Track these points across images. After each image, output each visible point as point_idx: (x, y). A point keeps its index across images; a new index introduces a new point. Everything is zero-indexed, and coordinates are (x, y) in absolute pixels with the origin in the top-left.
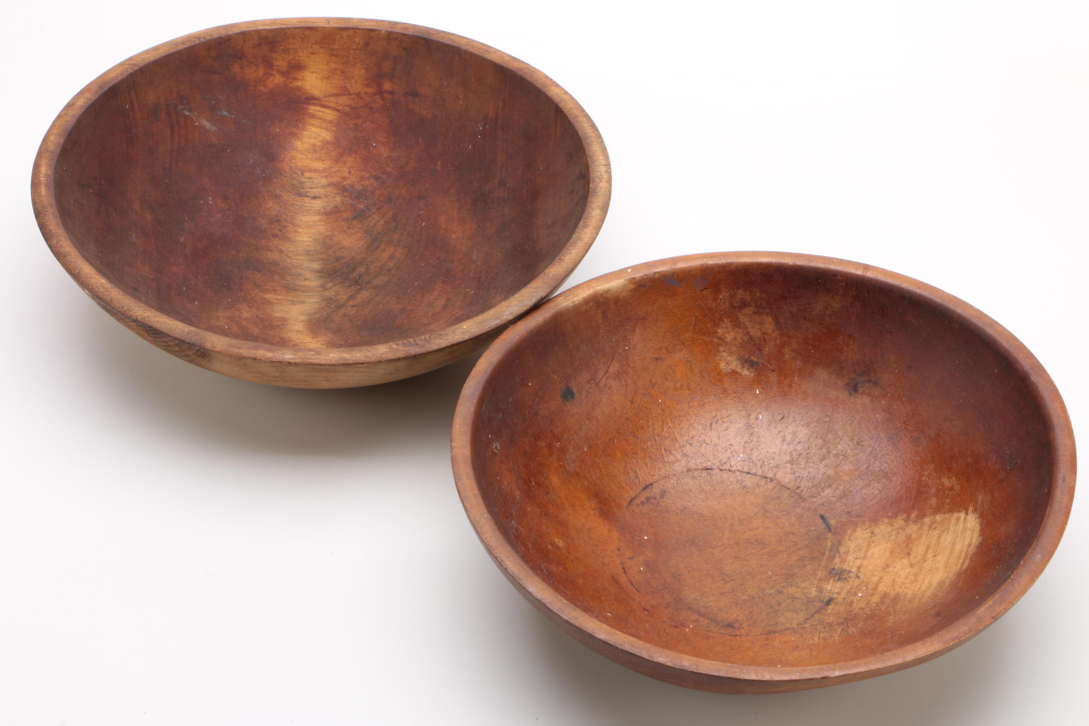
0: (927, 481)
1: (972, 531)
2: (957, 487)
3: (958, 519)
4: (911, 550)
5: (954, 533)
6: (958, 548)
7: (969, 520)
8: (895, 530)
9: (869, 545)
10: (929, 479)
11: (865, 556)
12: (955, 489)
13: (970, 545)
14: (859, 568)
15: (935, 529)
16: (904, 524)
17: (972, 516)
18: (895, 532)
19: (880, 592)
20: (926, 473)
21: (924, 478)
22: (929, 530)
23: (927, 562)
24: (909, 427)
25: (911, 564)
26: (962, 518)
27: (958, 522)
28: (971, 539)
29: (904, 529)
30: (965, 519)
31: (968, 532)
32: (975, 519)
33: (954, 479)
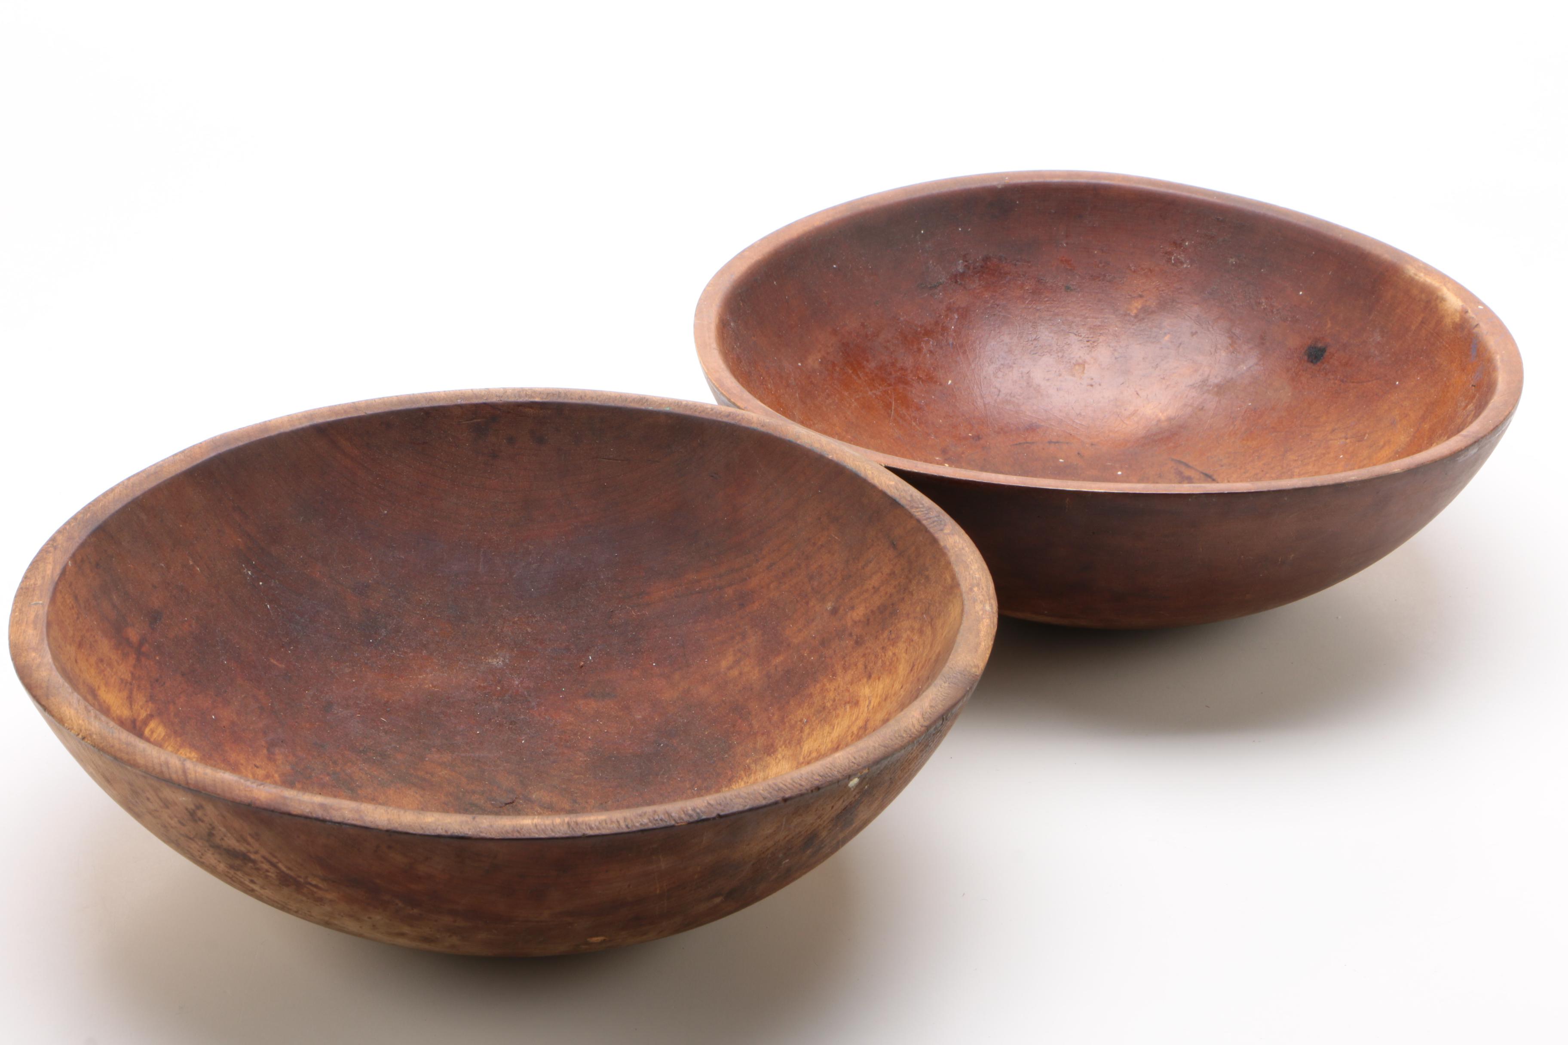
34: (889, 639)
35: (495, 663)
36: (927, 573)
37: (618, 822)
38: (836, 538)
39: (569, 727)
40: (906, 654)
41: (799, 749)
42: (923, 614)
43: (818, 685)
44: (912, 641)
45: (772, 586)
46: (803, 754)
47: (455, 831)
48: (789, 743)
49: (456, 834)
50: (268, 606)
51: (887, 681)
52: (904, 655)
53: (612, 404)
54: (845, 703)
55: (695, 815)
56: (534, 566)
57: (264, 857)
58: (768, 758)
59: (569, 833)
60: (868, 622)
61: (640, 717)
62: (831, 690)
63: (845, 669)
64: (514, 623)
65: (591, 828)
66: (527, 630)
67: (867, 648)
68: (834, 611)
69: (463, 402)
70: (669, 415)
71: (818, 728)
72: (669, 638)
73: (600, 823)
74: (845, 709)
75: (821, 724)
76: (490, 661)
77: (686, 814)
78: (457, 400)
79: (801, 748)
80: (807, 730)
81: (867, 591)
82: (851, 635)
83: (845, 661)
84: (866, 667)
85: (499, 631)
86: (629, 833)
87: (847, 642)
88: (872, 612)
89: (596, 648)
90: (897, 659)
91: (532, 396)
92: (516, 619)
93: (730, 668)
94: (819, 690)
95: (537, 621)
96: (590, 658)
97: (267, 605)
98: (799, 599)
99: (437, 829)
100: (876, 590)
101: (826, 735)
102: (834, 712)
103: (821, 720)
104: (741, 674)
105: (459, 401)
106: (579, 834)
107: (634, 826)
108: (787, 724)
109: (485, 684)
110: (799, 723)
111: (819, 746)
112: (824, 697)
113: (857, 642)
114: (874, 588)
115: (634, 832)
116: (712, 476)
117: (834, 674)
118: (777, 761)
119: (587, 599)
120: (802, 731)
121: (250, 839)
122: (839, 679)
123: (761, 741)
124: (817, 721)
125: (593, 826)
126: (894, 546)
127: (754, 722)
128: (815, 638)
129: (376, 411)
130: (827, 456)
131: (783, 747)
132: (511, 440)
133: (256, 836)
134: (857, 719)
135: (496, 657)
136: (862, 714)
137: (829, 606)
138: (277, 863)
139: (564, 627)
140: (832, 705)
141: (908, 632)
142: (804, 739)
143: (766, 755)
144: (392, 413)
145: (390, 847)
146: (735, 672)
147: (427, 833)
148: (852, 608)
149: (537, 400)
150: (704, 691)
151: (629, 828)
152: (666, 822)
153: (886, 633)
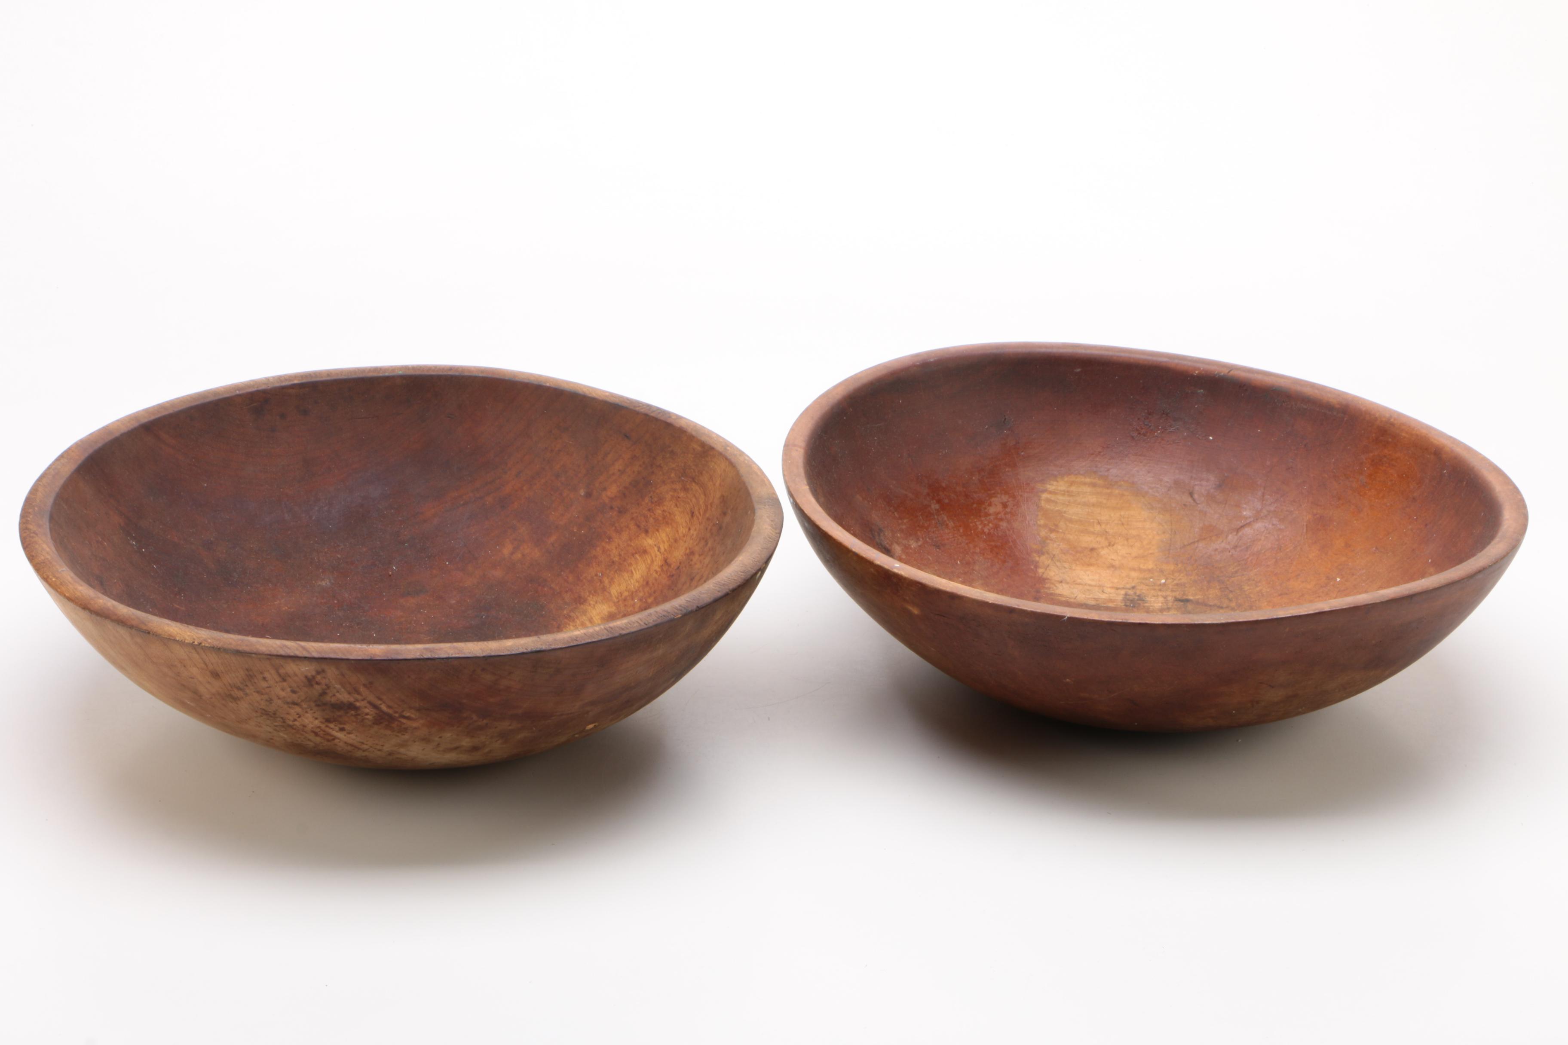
0: (990, 528)
1: (1072, 483)
2: (1005, 498)
3: (1048, 501)
4: (1086, 548)
5: (1067, 505)
6: (1093, 499)
7: (1054, 487)
8: (1055, 563)
9: (1080, 584)
10: (988, 525)
11: (1098, 586)
12: (1006, 500)
13: (1094, 485)
14: (1117, 589)
15: (1057, 526)
16: (1047, 555)
17: (1050, 484)
18: (1058, 564)
19: (1156, 565)
20: (980, 527)
21: (986, 530)
22: (1058, 532)
23: (1107, 530)
24: (926, 525)
25: (1109, 545)
26: (1049, 496)
27: (1053, 501)
28: (1085, 484)
29: (1054, 555)
30: (1050, 493)
31: (1073, 489)
32: (1057, 481)
33: (993, 499)
34: (652, 503)
35: (324, 584)
36: (670, 449)
37: (637, 622)
38: (571, 442)
39: (403, 619)
40: (677, 507)
41: (607, 594)
42: (680, 477)
43: (598, 549)
44: (679, 497)
45: (525, 488)
46: (614, 596)
47: (533, 648)
48: (595, 592)
49: (534, 650)
50: (155, 566)
51: (668, 530)
52: (676, 509)
53: (354, 376)
54: (633, 555)
55: (683, 609)
56: (326, 508)
57: (370, 703)
58: (582, 606)
59: (610, 636)
60: (624, 495)
61: (454, 602)
62: (612, 549)
63: (619, 532)
64: (325, 553)
65: (623, 629)
66: (337, 557)
67: (632, 513)
68: (589, 495)
69: (241, 392)
70: (403, 377)
71: (616, 576)
72: (451, 542)
73: (626, 625)
74: (636, 559)
75: (617, 573)
76: (320, 583)
77: (676, 608)
78: (236, 391)
79: (610, 593)
80: (606, 581)
81: (613, 474)
82: (611, 508)
83: (616, 527)
84: (639, 526)
85: (317, 560)
86: (647, 628)
87: (611, 513)
88: (626, 488)
89: (396, 560)
90: (669, 513)
91: (290, 380)
92: (326, 550)
93: (512, 553)
94: (601, 552)
95: (342, 548)
96: (394, 568)
97: (153, 566)
98: (552, 493)
99: (519, 649)
100: (622, 472)
101: (627, 578)
102: (625, 563)
103: (616, 571)
104: (523, 555)
105: (238, 392)
106: (617, 635)
107: (649, 623)
108: (584, 580)
109: (325, 600)
110: (595, 577)
111: (627, 587)
112: (609, 555)
113: (620, 512)
114: (619, 470)
115: (651, 627)
116: (449, 417)
117: (610, 538)
118: (592, 606)
119: (375, 526)
120: (601, 582)
121: (362, 689)
122: (616, 540)
123: (567, 597)
124: (612, 572)
125: (623, 627)
126: (627, 437)
127: (553, 586)
128: (578, 517)
129: (180, 408)
130: (544, 384)
131: (591, 596)
132: (283, 416)
133: (369, 686)
134: (652, 561)
135: (323, 580)
136: (656, 557)
137: (582, 493)
138: (380, 704)
139: (364, 550)
140: (620, 559)
141: (671, 493)
142: (608, 586)
143: (579, 605)
144: (191, 408)
145: (483, 670)
146: (518, 555)
147: (514, 652)
148: (605, 489)
149: (296, 382)
150: (498, 573)
151: (647, 625)
152: (668, 616)
153: (647, 500)
